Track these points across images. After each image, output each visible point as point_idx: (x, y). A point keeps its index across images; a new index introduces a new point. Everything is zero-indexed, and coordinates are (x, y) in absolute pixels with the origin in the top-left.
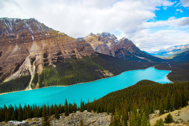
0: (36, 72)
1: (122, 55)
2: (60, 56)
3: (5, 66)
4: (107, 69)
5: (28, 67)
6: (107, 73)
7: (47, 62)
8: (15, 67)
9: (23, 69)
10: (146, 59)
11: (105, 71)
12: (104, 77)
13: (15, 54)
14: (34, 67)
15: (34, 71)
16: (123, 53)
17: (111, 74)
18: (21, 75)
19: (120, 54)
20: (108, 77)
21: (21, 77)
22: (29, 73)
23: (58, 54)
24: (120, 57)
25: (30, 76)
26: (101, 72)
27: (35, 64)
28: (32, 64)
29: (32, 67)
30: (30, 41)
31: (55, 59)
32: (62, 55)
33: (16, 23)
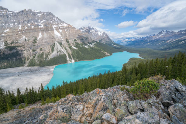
3: (43, 47)
4: (106, 51)
6: (107, 54)
7: (70, 46)
12: (106, 56)
14: (64, 48)
15: (65, 51)
17: (109, 54)
18: (58, 54)
20: (108, 56)
22: (63, 52)
23: (74, 41)
25: (65, 54)
26: (104, 53)
28: (61, 47)
29: (63, 49)
30: (52, 29)
31: (74, 44)
32: (77, 41)
33: (39, 15)
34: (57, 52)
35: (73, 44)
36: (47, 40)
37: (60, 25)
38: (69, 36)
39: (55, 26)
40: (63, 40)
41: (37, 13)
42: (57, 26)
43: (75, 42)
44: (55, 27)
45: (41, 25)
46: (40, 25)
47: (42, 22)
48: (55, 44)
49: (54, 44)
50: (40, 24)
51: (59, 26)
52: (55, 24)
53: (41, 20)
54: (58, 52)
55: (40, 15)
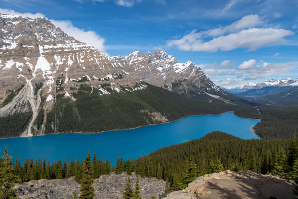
0: (43, 107)
1: (184, 90)
2: (84, 84)
4: (157, 110)
5: (28, 99)
6: (158, 117)
7: (60, 93)
8: (5, 97)
9: (19, 100)
10: (221, 99)
11: (155, 113)
13: (7, 75)
14: (39, 98)
15: (39, 105)
16: (185, 86)
17: (164, 119)
18: (15, 110)
19: (181, 87)
20: (160, 122)
21: (15, 113)
22: (30, 108)
24: (180, 93)
25: (31, 113)
26: (149, 114)
27: (41, 94)
28: (36, 93)
29: (36, 99)
30: (35, 54)
31: (75, 89)
32: (87, 83)
33: (14, 23)
34: (13, 106)
35: (71, 89)
36: (7, 77)
37: (60, 46)
38: (71, 69)
39: (46, 47)
40: (50, 77)
41: (10, 20)
42: (52, 47)
43: (79, 84)
44: (44, 50)
45: (10, 45)
46: (6, 45)
47: (17, 37)
48: (23, 86)
49: (19, 87)
50: (8, 42)
51: (56, 47)
52: (49, 44)
53: (15, 35)
54: (15, 107)
55: (16, 23)
